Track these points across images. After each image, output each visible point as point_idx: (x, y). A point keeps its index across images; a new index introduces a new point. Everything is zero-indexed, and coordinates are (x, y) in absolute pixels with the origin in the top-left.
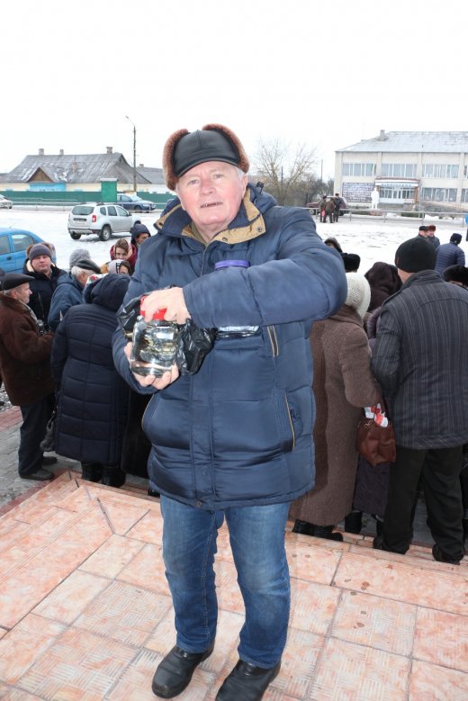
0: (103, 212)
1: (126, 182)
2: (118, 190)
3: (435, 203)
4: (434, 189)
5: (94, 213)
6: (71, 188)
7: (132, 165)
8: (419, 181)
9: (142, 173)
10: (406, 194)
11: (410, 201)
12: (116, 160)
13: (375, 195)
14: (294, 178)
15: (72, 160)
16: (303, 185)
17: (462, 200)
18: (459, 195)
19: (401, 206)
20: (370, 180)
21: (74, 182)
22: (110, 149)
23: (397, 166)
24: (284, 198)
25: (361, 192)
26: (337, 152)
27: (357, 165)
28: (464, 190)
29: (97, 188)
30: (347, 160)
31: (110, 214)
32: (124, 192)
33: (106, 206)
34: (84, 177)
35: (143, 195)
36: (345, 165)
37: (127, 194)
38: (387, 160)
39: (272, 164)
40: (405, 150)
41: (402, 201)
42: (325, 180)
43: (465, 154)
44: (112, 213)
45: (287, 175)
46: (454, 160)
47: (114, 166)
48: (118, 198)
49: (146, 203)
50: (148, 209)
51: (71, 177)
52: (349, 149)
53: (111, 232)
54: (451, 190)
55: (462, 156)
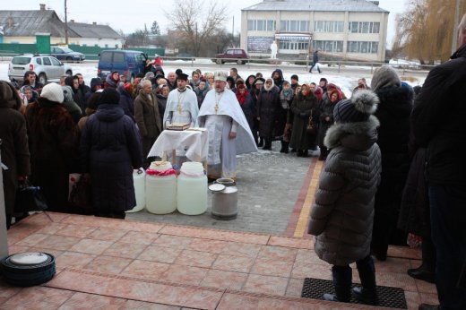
0: (39, 62)
1: (58, 36)
2: (52, 43)
3: (325, 53)
4: (325, 42)
5: (31, 63)
6: (8, 41)
7: (63, 21)
8: (312, 35)
9: (73, 28)
10: (302, 45)
11: (304, 51)
12: (49, 16)
13: (274, 47)
14: (207, 33)
15: (8, 15)
16: (214, 38)
17: (348, 51)
18: (345, 47)
19: (297, 56)
20: (270, 34)
21: (11, 35)
22: (43, 6)
23: (293, 22)
24: (198, 50)
25: (263, 44)
26: (243, 11)
27: (260, 22)
28: (348, 42)
29: (32, 41)
30: (251, 17)
31: (45, 64)
32: (57, 45)
33: (42, 57)
34: (19, 31)
35: (73, 47)
36: (250, 22)
37: (59, 47)
38: (285, 17)
39: (188, 21)
40: (300, 9)
41: (297, 52)
42: (235, 34)
43: (349, 12)
44: (47, 63)
45: (201, 30)
46: (340, 18)
47: (48, 21)
48: (52, 50)
49: (76, 54)
50: (78, 59)
51: (8, 31)
52: (253, 8)
53: (46, 79)
54: (338, 42)
55: (347, 13)
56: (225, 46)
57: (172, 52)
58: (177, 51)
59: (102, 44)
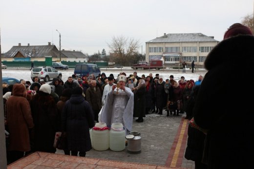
0: (46, 70)
1: (56, 57)
2: (53, 60)
3: (188, 62)
4: (188, 57)
5: (42, 71)
6: (33, 60)
7: (59, 50)
8: (181, 54)
9: (64, 53)
10: (176, 59)
11: (177, 62)
12: (52, 48)
14: (129, 54)
15: (33, 48)
16: (133, 57)
17: (199, 61)
18: (198, 59)
19: (174, 64)
20: (160, 54)
21: (34, 57)
22: (50, 43)
23: (172, 48)
24: (125, 62)
25: (156, 59)
26: (146, 43)
27: (155, 48)
28: (200, 57)
29: (44, 60)
30: (151, 46)
31: (49, 71)
32: (56, 61)
33: (47, 68)
34: (38, 55)
35: (63, 63)
36: (150, 48)
37: (57, 63)
38: (167, 45)
39: (120, 48)
40: (175, 41)
41: (174, 62)
42: (143, 54)
43: (199, 42)
44: (50, 70)
45: (126, 52)
46: (195, 45)
47: (51, 50)
48: (53, 64)
49: (64, 66)
50: (65, 68)
51: (33, 55)
52: (151, 41)
53: (49, 78)
54: (195, 57)
55: (198, 43)
56: (138, 60)
57: (112, 64)
58: (114, 63)
59: (77, 60)
